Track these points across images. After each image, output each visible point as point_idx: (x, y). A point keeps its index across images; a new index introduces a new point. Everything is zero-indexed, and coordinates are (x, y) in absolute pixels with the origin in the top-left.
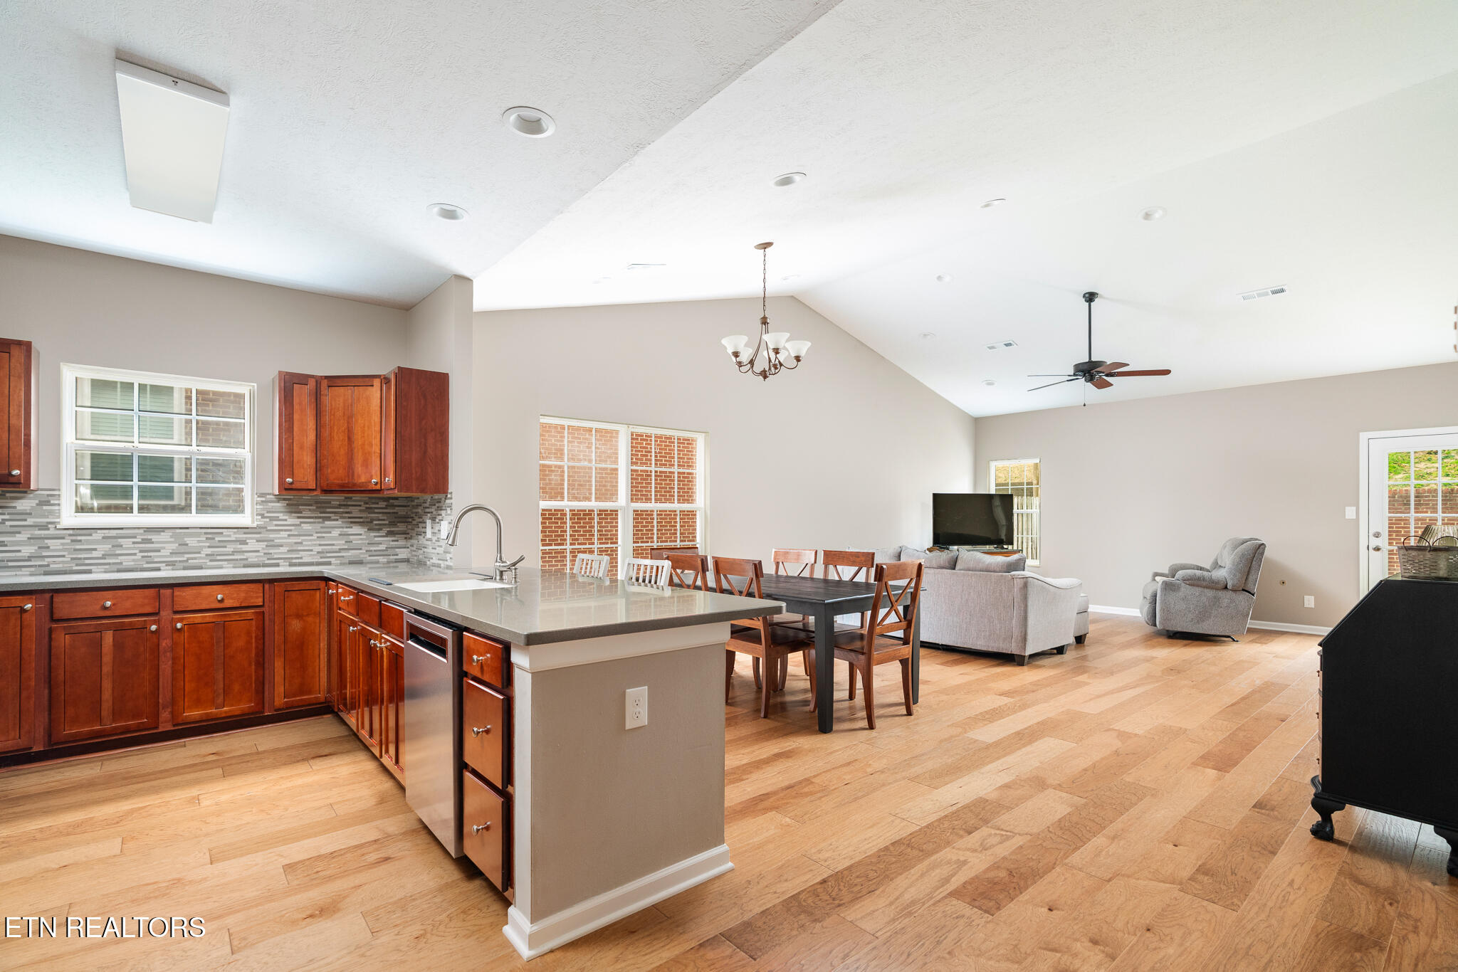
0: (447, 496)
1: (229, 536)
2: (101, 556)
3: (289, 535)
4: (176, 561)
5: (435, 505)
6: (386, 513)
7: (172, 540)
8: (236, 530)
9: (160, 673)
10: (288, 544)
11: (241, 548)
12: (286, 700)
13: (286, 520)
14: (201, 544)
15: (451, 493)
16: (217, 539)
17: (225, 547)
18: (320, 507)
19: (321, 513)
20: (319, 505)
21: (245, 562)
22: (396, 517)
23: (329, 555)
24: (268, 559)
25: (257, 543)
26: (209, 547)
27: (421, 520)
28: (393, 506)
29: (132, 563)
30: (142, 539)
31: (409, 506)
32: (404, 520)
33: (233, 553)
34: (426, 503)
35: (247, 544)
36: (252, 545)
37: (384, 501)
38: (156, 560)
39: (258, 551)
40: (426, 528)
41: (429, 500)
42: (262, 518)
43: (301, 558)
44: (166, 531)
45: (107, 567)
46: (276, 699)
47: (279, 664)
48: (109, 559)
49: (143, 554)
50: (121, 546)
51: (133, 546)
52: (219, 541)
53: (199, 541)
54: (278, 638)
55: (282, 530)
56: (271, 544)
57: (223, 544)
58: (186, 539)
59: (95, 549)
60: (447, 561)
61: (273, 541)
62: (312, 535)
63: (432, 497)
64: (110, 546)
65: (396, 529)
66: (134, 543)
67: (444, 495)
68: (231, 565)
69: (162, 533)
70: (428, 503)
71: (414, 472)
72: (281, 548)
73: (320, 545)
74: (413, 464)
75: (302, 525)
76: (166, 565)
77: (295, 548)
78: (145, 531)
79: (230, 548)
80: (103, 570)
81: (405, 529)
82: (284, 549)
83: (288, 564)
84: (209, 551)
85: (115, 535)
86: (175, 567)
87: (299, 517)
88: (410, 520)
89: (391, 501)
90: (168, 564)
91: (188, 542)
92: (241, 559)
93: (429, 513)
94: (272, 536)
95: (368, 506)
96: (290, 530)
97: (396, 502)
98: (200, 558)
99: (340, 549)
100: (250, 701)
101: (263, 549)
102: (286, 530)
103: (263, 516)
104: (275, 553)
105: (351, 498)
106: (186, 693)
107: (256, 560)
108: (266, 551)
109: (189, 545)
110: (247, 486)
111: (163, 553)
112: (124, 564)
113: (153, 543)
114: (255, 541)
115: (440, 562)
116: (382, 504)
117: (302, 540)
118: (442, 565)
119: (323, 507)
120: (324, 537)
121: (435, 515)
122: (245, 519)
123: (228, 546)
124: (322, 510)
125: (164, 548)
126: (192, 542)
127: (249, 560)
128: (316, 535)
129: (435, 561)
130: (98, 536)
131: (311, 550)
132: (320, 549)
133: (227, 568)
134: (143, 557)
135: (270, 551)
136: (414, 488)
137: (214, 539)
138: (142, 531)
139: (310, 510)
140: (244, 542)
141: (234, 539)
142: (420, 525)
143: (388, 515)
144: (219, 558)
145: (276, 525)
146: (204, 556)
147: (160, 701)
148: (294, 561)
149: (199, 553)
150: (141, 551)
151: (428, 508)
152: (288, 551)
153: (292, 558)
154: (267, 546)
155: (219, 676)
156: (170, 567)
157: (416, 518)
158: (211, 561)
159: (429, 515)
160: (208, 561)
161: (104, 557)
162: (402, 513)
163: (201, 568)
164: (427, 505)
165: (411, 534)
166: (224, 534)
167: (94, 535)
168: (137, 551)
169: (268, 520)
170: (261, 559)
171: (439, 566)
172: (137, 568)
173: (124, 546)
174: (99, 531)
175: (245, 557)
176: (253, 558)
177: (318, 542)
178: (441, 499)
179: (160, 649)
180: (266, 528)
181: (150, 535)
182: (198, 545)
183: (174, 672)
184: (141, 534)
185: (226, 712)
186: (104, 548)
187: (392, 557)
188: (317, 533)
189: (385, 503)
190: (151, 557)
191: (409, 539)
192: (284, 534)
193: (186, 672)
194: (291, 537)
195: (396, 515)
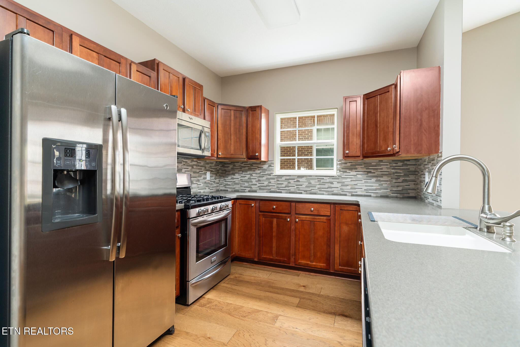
0: (438, 155)
1: (326, 180)
2: (284, 186)
3: (351, 180)
4: (307, 190)
5: (431, 162)
6: (403, 169)
7: (306, 181)
8: (329, 177)
9: (291, 240)
10: (351, 185)
11: (331, 186)
12: (340, 267)
13: (350, 173)
14: (316, 183)
15: (441, 153)
16: (322, 181)
17: (325, 185)
18: (366, 166)
19: (366, 169)
20: (366, 165)
21: (332, 192)
22: (408, 172)
23: (370, 191)
24: (342, 192)
25: (337, 184)
26: (319, 185)
27: (422, 173)
28: (407, 165)
29: (294, 190)
30: (297, 180)
31: (416, 165)
32: (414, 173)
33: (328, 188)
34: (425, 162)
35: (333, 184)
36: (335, 184)
37: (401, 162)
38: (301, 189)
39: (338, 188)
40: (425, 178)
41: (427, 160)
42: (340, 172)
43: (357, 192)
44: (304, 177)
45: (286, 191)
46: (336, 265)
47: (337, 247)
48: (287, 188)
49: (297, 187)
50: (290, 183)
51: (294, 183)
52: (323, 182)
53: (315, 182)
54: (337, 234)
55: (348, 178)
56: (343, 185)
57: (324, 183)
58: (311, 181)
59: (283, 184)
60: (438, 201)
61: (344, 183)
62: (362, 181)
63: (429, 158)
64: (287, 183)
65: (408, 178)
66: (294, 182)
67: (436, 155)
68: (327, 194)
69: (303, 178)
70: (426, 162)
71: (412, 140)
72: (347, 186)
73: (366, 186)
74: (412, 134)
75: (357, 175)
76: (304, 192)
77: (354, 187)
78: (297, 177)
79: (327, 186)
80: (285, 192)
81: (414, 179)
82: (349, 187)
83: (350, 195)
84: (319, 186)
85: (288, 178)
86: (307, 193)
87: (356, 171)
88: (417, 173)
89: (405, 162)
90: (305, 191)
91: (311, 182)
92: (331, 191)
93: (427, 168)
94: (344, 180)
95: (391, 165)
96: (352, 178)
97: (408, 163)
98: (316, 189)
99: (376, 189)
100: (324, 263)
101: (340, 186)
102: (350, 178)
103: (340, 171)
104: (345, 189)
105: (382, 161)
106: (300, 251)
107: (337, 192)
108: (341, 188)
109: (312, 183)
110: (335, 157)
111: (304, 186)
112: (291, 190)
113: (300, 182)
114: (337, 183)
115: (433, 202)
116: (400, 164)
117: (357, 183)
118: (435, 205)
119: (367, 166)
120: (368, 182)
121: (430, 169)
122: (334, 172)
123: (326, 185)
124: (367, 168)
125: (303, 184)
126: (313, 182)
127: (334, 191)
128: (364, 181)
129: (430, 200)
130: (284, 178)
131: (362, 188)
132: (366, 188)
133: (325, 195)
134: (297, 188)
135: (343, 188)
136: (412, 151)
137: (321, 181)
138: (296, 177)
139: (361, 168)
140: (332, 183)
141: (328, 181)
142: (422, 176)
143: (404, 170)
144: (322, 190)
145: (346, 175)
146: (317, 188)
147: (291, 252)
148: (353, 193)
149: (315, 187)
150: (296, 185)
151: (426, 165)
152: (351, 188)
153: (352, 192)
154: (341, 185)
155: (312, 247)
156: (305, 193)
157: (420, 172)
158: (320, 191)
159: (427, 169)
160: (318, 191)
161: (286, 187)
162: (412, 169)
163: (315, 194)
164: (426, 163)
165: (417, 182)
166: (324, 179)
167: (282, 178)
168: (295, 185)
169: (342, 173)
170: (339, 191)
171: (432, 204)
172: (295, 192)
173: (291, 183)
174: (284, 177)
175: (333, 190)
176: (336, 191)
177: (365, 185)
178: (435, 158)
179: (291, 230)
180: (341, 176)
181: (299, 179)
182: (315, 183)
183: (295, 241)
184: (296, 178)
185: (314, 265)
186: (285, 183)
187: (405, 195)
188: (364, 179)
189: (402, 163)
190: (299, 188)
191: (416, 184)
192: (349, 180)
193: (300, 242)
194: (352, 181)
195: (407, 170)
